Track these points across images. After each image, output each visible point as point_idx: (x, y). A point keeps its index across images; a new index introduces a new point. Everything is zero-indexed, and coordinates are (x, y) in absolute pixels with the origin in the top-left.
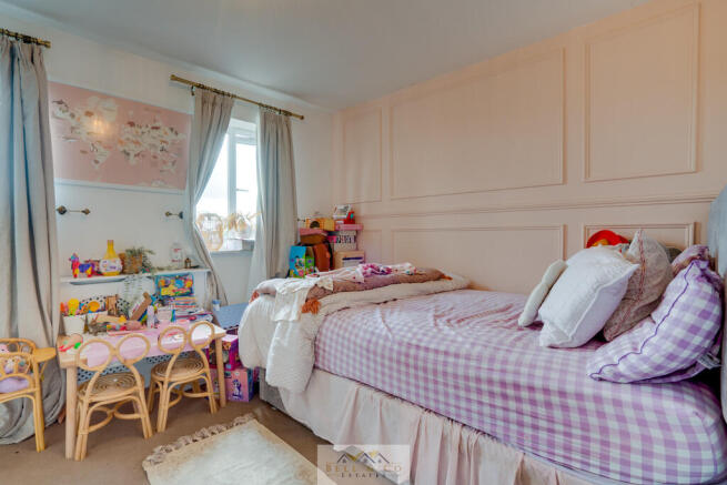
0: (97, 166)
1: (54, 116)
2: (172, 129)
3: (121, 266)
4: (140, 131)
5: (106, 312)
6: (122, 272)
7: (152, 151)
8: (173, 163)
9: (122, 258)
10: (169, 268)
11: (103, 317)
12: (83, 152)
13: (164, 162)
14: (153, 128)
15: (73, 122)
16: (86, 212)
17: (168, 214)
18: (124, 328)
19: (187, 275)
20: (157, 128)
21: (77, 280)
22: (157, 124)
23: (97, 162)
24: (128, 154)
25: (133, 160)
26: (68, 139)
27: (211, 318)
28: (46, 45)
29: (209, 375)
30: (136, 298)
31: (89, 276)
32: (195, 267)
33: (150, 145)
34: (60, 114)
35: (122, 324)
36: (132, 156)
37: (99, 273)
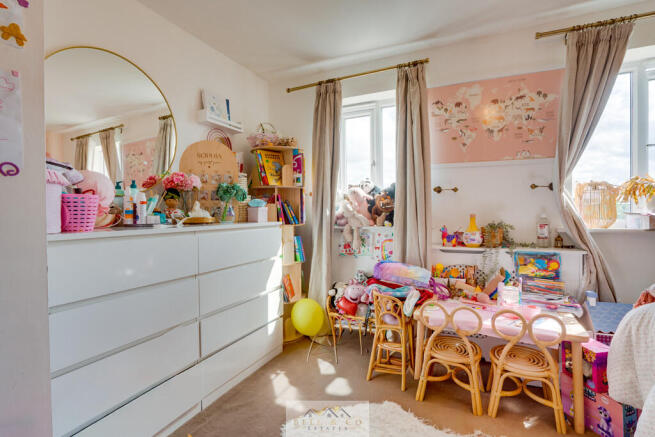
0: (464, 149)
1: (434, 115)
2: (539, 93)
3: (481, 240)
4: (503, 105)
5: (464, 280)
6: (481, 246)
7: (516, 122)
8: (541, 131)
9: (483, 232)
10: (533, 245)
11: (461, 283)
12: (454, 139)
13: (531, 131)
14: (517, 98)
15: (447, 116)
16: (455, 190)
17: (534, 186)
18: (475, 299)
19: (555, 255)
20: (521, 97)
21: (444, 248)
22: (521, 94)
23: (464, 145)
24: (492, 131)
25: (497, 137)
26: (442, 130)
27: (580, 313)
28: (427, 61)
29: (556, 382)
30: (493, 272)
31: (454, 246)
32: (568, 247)
33: (514, 116)
34: (437, 112)
35: (474, 294)
36: (495, 133)
37: (462, 244)
